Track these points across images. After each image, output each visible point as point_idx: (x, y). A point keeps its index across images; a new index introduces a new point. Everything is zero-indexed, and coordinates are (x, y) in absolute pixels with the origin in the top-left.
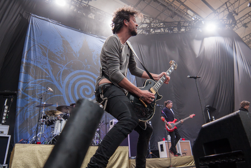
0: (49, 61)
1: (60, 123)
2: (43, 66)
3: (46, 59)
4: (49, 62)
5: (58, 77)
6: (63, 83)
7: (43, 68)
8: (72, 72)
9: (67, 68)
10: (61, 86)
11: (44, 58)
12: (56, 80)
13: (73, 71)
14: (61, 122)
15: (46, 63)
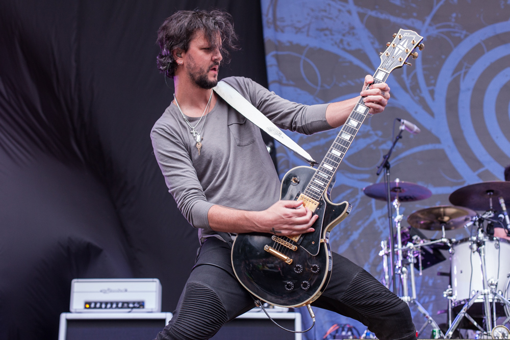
0: (361, 16)
1: (477, 253)
2: (342, 41)
3: (349, 12)
4: (362, 20)
5: (408, 75)
6: (432, 93)
7: (344, 49)
8: (458, 41)
9: (438, 28)
10: (427, 108)
11: (340, 11)
12: (404, 88)
13: (466, 36)
14: (479, 251)
15: (353, 28)
